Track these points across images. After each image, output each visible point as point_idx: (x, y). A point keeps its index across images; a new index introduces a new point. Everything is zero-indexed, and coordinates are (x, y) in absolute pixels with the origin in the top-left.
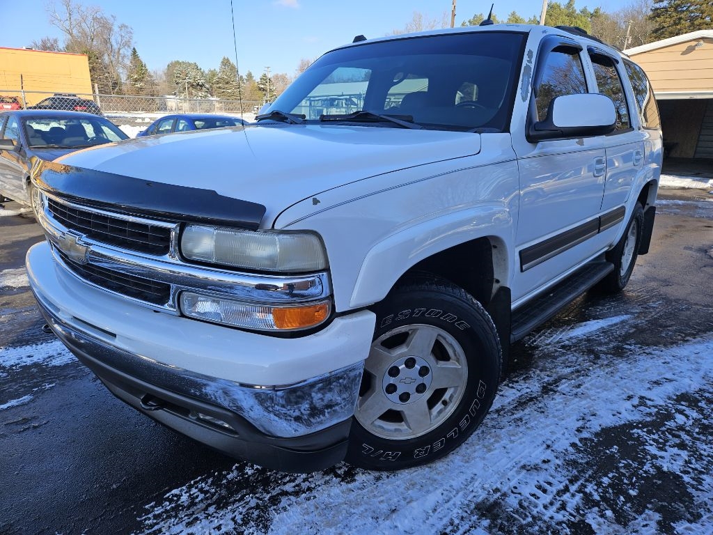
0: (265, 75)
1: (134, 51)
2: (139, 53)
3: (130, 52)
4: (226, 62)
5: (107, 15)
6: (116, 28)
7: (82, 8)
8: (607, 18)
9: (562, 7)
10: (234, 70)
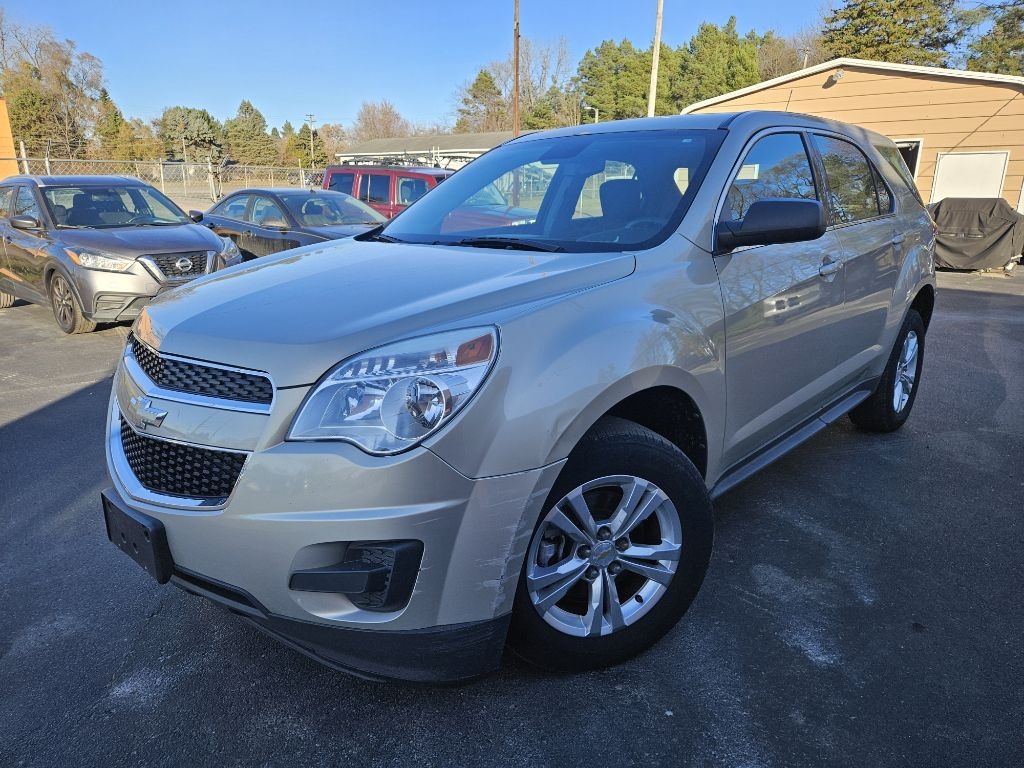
0: (306, 127)
1: (105, 93)
2: (111, 95)
3: (97, 95)
4: (246, 108)
5: (60, 40)
6: (74, 61)
7: (22, 31)
8: (782, 45)
9: (720, 30)
10: (258, 120)
